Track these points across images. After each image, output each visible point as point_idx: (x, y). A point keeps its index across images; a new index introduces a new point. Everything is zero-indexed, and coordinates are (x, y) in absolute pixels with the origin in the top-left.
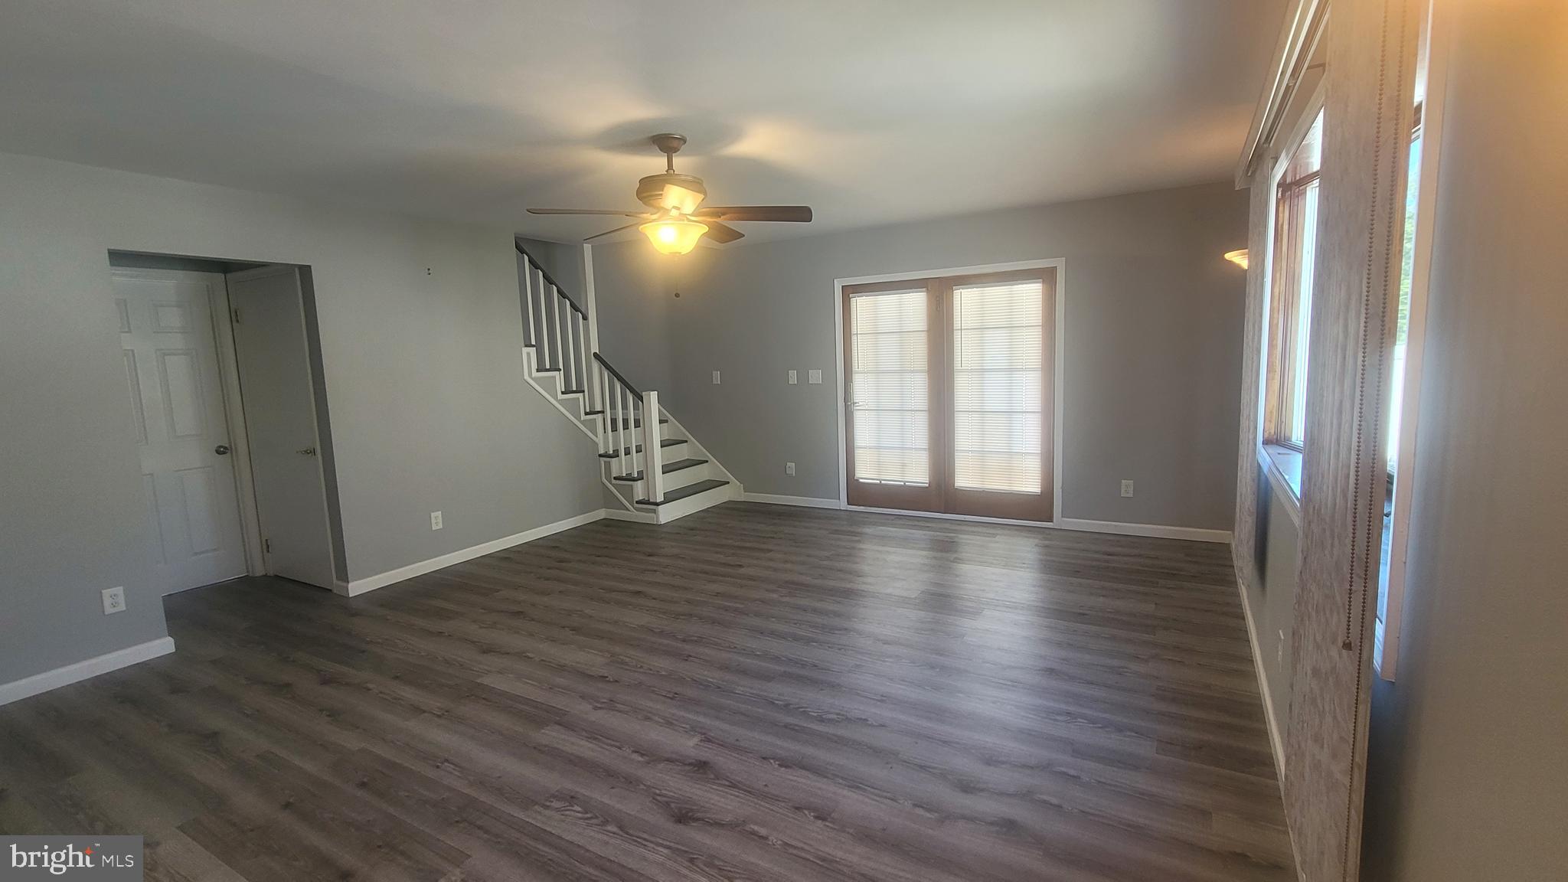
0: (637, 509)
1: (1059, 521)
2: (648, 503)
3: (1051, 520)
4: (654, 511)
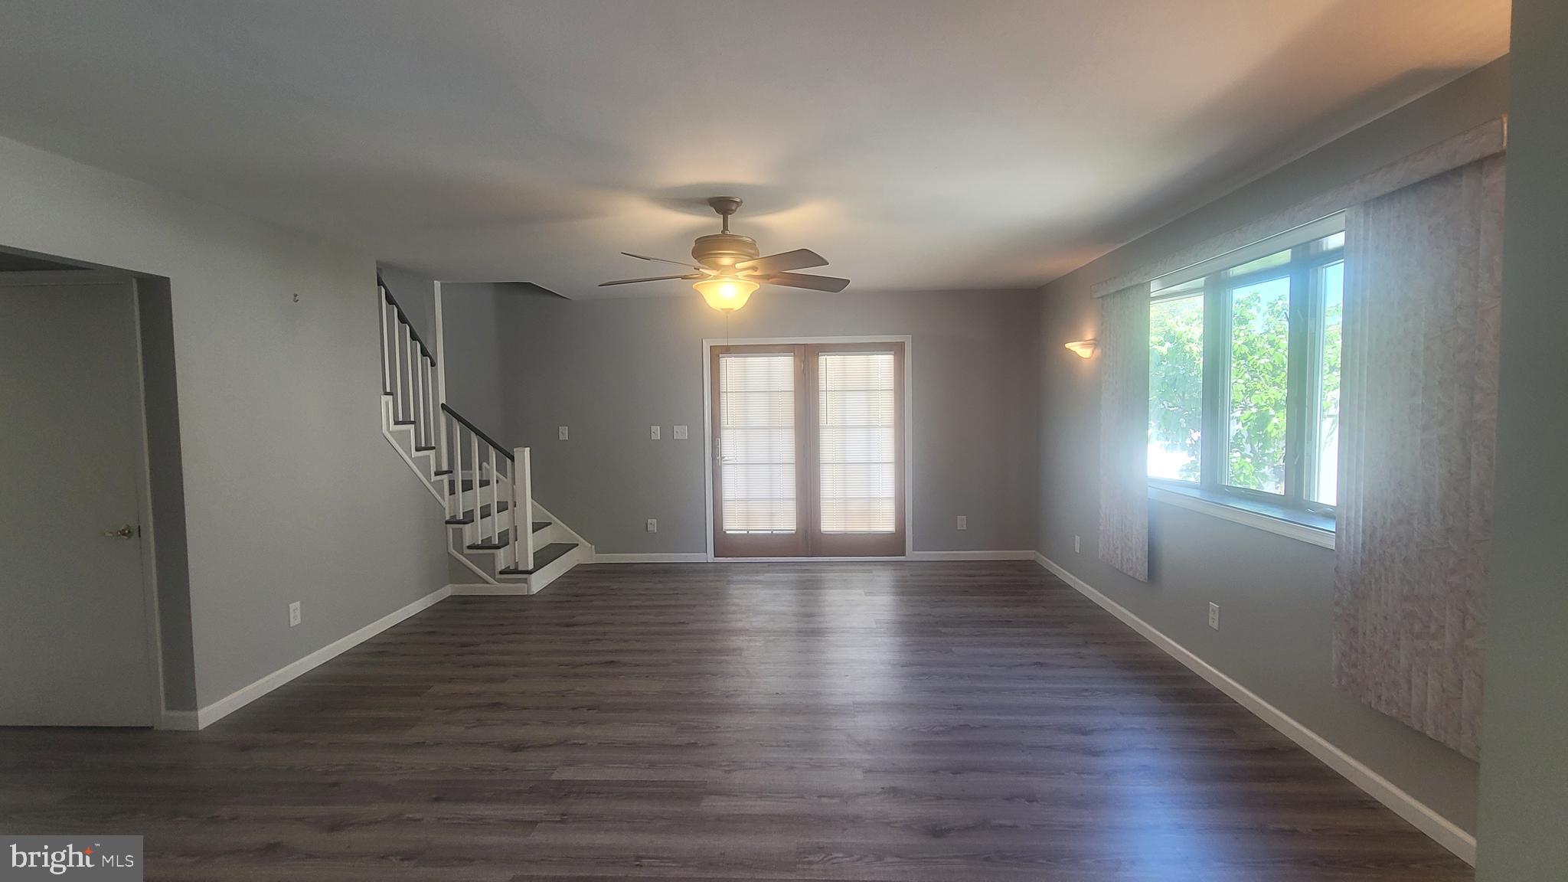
0: (500, 581)
1: (911, 554)
2: (516, 571)
3: (903, 554)
4: (525, 581)
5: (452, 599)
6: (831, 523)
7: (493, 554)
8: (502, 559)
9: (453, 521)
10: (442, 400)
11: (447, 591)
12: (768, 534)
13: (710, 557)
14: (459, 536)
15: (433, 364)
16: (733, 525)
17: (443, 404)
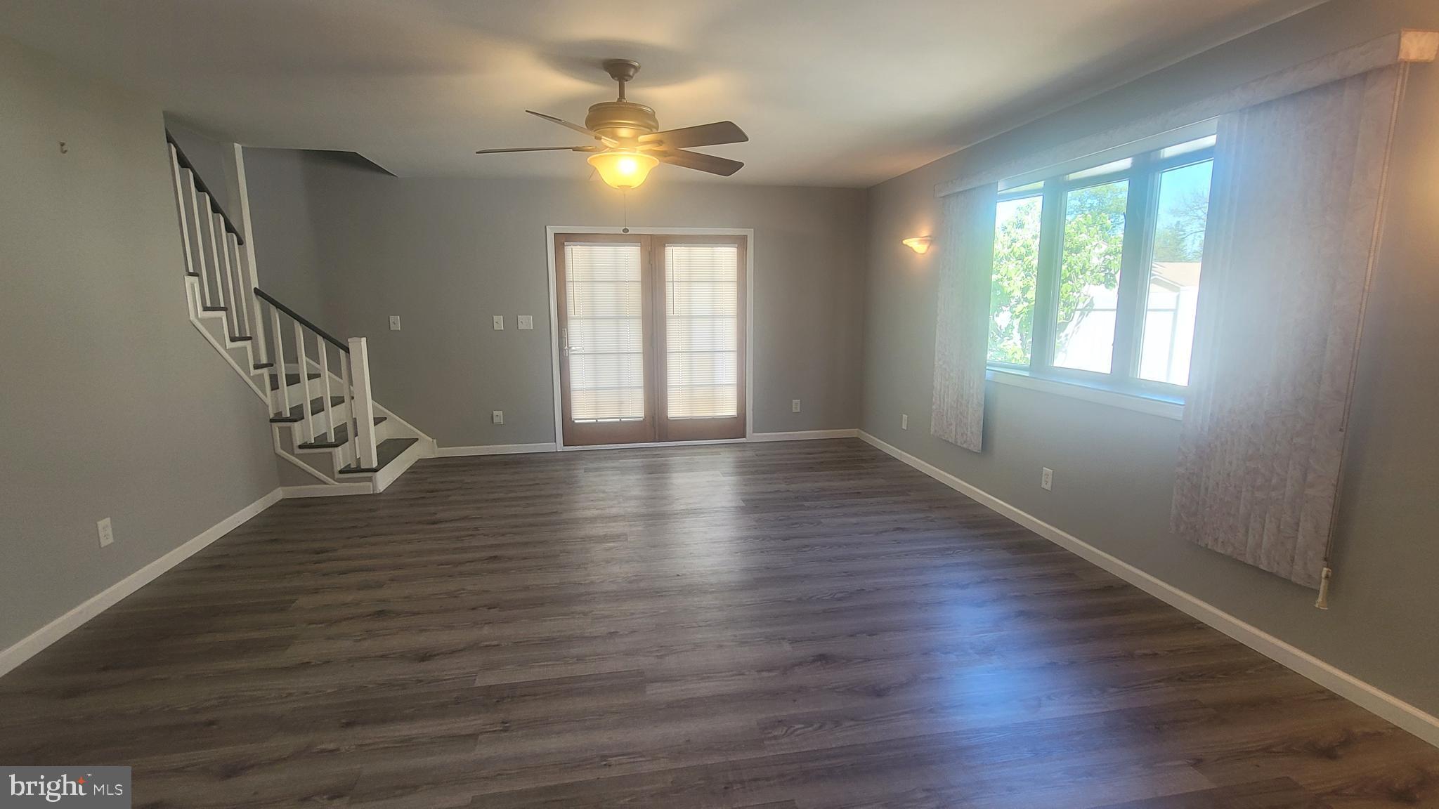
0: (339, 481)
1: (752, 436)
2: (359, 470)
3: (744, 437)
4: (370, 479)
5: (284, 504)
6: (677, 410)
7: (330, 453)
8: (341, 457)
9: (278, 419)
10: (255, 284)
11: (279, 494)
12: (617, 422)
13: (559, 446)
14: (287, 437)
15: (240, 242)
16: (582, 413)
17: (255, 289)
